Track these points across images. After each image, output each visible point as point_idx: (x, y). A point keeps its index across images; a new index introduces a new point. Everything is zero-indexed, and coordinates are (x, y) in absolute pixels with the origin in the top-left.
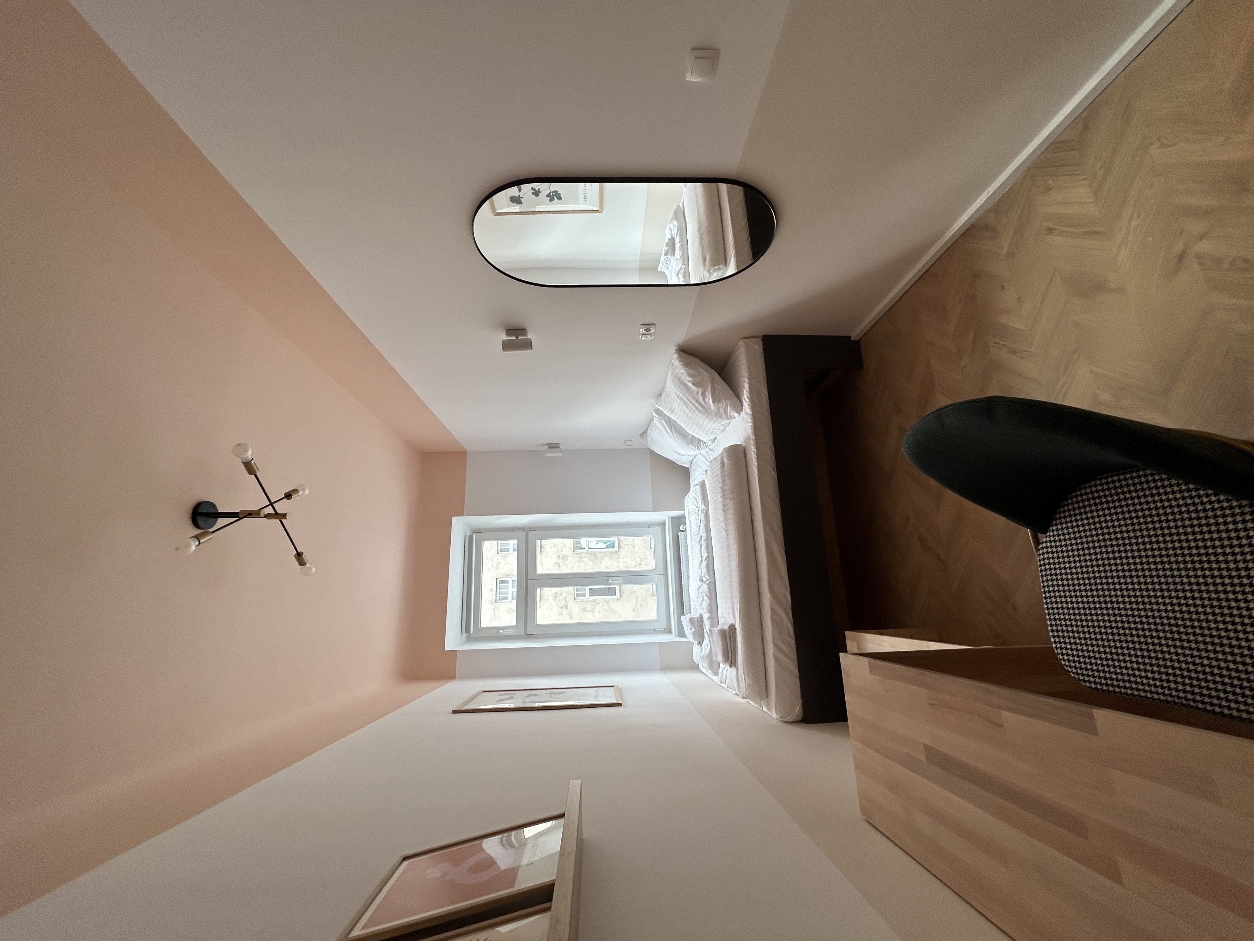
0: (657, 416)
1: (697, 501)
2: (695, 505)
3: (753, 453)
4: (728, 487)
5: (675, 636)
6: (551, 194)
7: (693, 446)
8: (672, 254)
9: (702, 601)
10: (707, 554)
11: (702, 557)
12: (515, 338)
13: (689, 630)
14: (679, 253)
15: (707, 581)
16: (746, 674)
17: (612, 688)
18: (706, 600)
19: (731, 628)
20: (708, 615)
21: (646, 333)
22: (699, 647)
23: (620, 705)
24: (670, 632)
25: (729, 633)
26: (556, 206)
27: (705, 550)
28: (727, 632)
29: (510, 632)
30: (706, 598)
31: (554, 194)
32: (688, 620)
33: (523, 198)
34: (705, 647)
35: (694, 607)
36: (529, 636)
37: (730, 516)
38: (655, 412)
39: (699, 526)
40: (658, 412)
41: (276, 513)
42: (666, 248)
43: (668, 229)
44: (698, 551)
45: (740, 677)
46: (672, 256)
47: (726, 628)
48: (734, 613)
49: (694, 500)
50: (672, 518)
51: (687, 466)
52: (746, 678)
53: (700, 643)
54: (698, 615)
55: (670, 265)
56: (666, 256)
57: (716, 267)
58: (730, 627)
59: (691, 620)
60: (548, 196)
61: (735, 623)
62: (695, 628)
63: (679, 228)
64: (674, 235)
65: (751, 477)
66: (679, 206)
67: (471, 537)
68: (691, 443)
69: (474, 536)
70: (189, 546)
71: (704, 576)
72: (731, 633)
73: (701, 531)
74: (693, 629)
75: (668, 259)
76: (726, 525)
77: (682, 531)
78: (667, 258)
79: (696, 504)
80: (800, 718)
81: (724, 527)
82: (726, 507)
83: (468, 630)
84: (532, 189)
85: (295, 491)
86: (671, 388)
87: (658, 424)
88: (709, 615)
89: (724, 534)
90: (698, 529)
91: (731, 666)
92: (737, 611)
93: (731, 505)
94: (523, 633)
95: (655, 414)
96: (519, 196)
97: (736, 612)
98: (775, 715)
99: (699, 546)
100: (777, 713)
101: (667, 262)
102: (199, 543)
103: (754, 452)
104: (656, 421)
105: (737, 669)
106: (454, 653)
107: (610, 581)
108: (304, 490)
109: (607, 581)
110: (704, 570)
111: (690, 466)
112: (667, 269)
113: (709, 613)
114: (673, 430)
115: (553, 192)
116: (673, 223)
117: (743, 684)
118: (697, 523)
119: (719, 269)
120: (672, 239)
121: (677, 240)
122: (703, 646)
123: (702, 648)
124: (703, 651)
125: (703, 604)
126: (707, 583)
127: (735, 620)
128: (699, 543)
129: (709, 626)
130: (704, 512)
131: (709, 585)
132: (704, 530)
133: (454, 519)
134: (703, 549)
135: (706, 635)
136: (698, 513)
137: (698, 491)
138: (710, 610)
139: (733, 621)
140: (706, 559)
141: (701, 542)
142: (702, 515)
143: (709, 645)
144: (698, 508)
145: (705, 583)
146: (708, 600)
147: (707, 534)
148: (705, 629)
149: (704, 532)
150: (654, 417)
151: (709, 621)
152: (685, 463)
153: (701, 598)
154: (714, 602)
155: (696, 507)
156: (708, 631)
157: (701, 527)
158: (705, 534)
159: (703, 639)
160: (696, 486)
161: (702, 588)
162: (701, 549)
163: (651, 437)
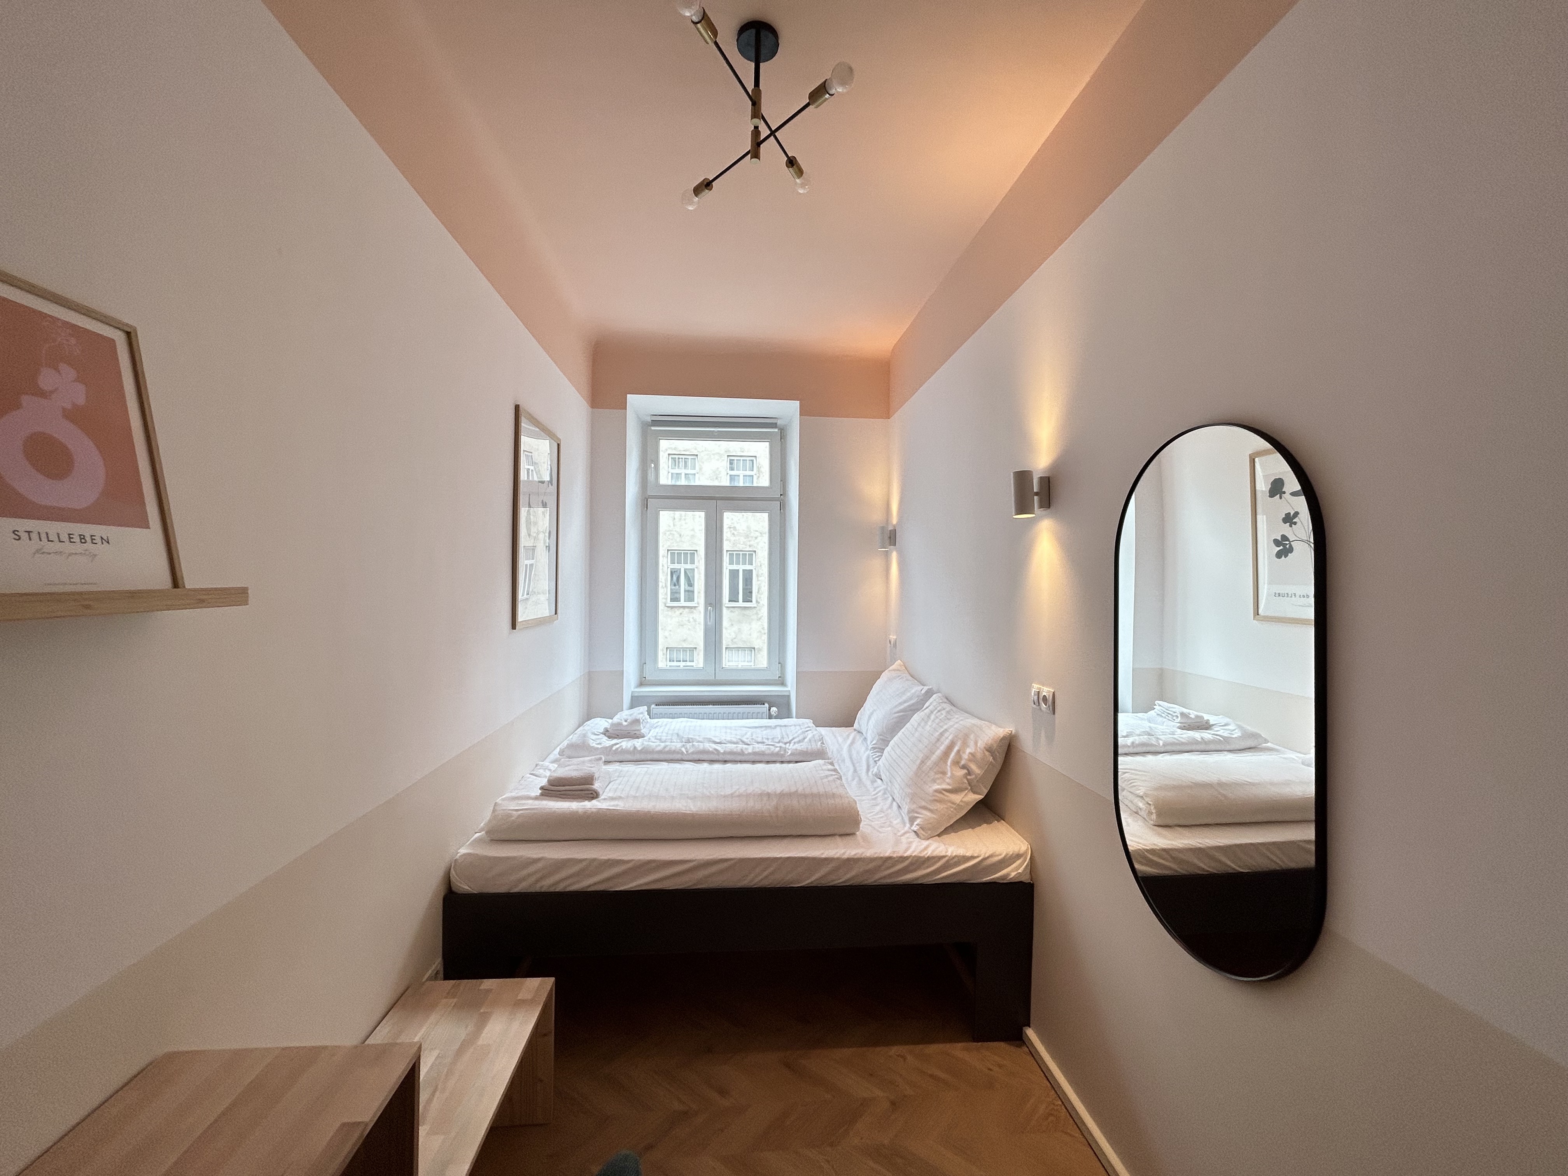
0: (923, 692)
1: (799, 742)
2: (794, 739)
3: (843, 851)
4: (795, 802)
5: (632, 692)
6: (1287, 542)
7: (878, 741)
8: (1182, 725)
9: (660, 740)
10: (722, 751)
11: (720, 743)
12: (1035, 491)
13: (625, 717)
14: (1184, 736)
15: (686, 748)
16: (527, 811)
17: (554, 613)
18: (659, 745)
19: (594, 793)
20: (640, 746)
21: (1041, 697)
22: (602, 730)
23: (514, 626)
24: (641, 684)
25: (588, 790)
26: (1267, 550)
27: (728, 750)
28: (591, 786)
29: (651, 477)
30: (663, 745)
31: (1288, 546)
32: (638, 720)
33: (1281, 498)
34: (598, 739)
35: (659, 724)
36: (645, 502)
37: (751, 804)
38: (929, 689)
39: (763, 743)
40: (929, 694)
41: (759, 144)
42: (1192, 716)
43: (1226, 720)
44: (728, 739)
45: (524, 802)
46: (1179, 724)
47: (597, 786)
48: (612, 799)
49: (801, 737)
50: (789, 696)
51: (856, 725)
52: (519, 813)
53: (606, 732)
54: (642, 731)
55: (1165, 720)
56: (1179, 715)
57: (1152, 808)
58: (596, 792)
60: (1284, 538)
61: (599, 801)
62: (626, 726)
63: (1227, 740)
64: (1216, 729)
65: (808, 842)
66: (1266, 741)
67: (774, 425)
68: (881, 739)
69: (777, 430)
70: (688, 6)
71: (694, 746)
72: (588, 792)
73: (757, 745)
74: (628, 723)
75: (1174, 718)
76: (739, 796)
77: (769, 710)
78: (1177, 717)
79: (796, 740)
80: (453, 889)
81: (737, 793)
82: (765, 799)
83: (655, 423)
84: (1296, 514)
85: (800, 172)
86: (960, 722)
87: (913, 691)
88: (639, 749)
89: (728, 791)
90: (759, 740)
91: (542, 788)
92: (613, 806)
93: (768, 806)
94: (650, 493)
95: (926, 688)
96: (1284, 493)
97: (613, 803)
98: (463, 851)
99: (735, 740)
100: (464, 854)
101: (1171, 716)
102: (695, 23)
103: (844, 854)
104: (918, 690)
105: (536, 798)
106: (623, 406)
107: (709, 608)
108: (803, 186)
109: (710, 605)
110: (701, 746)
111: (855, 730)
112: (1158, 714)
113: (642, 750)
114: (901, 714)
115: (1291, 546)
116: (1236, 731)
117: (513, 806)
118: (768, 739)
119: (1150, 813)
120: (1207, 726)
121: (1207, 735)
122: (602, 736)
123: (598, 735)
124: (594, 737)
125: (656, 741)
126: (683, 749)
127: (602, 801)
128: (739, 741)
129: (624, 748)
130: (782, 753)
131: (680, 752)
132: (757, 750)
133: (797, 403)
134: (731, 747)
135: (615, 741)
136: (782, 742)
137: (813, 744)
138: (645, 751)
139: (602, 797)
140: (716, 750)
141: (741, 743)
142: (778, 749)
143: (599, 746)
144: (790, 742)
145: (684, 746)
146: (659, 748)
147: (749, 754)
148: (622, 741)
149: (753, 749)
150: (923, 687)
151: (631, 747)
152: (859, 723)
153: (664, 738)
154: (656, 757)
155: (790, 739)
156: (618, 746)
157: (760, 745)
158: (750, 751)
159: (609, 737)
160: (820, 743)
161: (679, 741)
162: (731, 742)
163: (899, 676)
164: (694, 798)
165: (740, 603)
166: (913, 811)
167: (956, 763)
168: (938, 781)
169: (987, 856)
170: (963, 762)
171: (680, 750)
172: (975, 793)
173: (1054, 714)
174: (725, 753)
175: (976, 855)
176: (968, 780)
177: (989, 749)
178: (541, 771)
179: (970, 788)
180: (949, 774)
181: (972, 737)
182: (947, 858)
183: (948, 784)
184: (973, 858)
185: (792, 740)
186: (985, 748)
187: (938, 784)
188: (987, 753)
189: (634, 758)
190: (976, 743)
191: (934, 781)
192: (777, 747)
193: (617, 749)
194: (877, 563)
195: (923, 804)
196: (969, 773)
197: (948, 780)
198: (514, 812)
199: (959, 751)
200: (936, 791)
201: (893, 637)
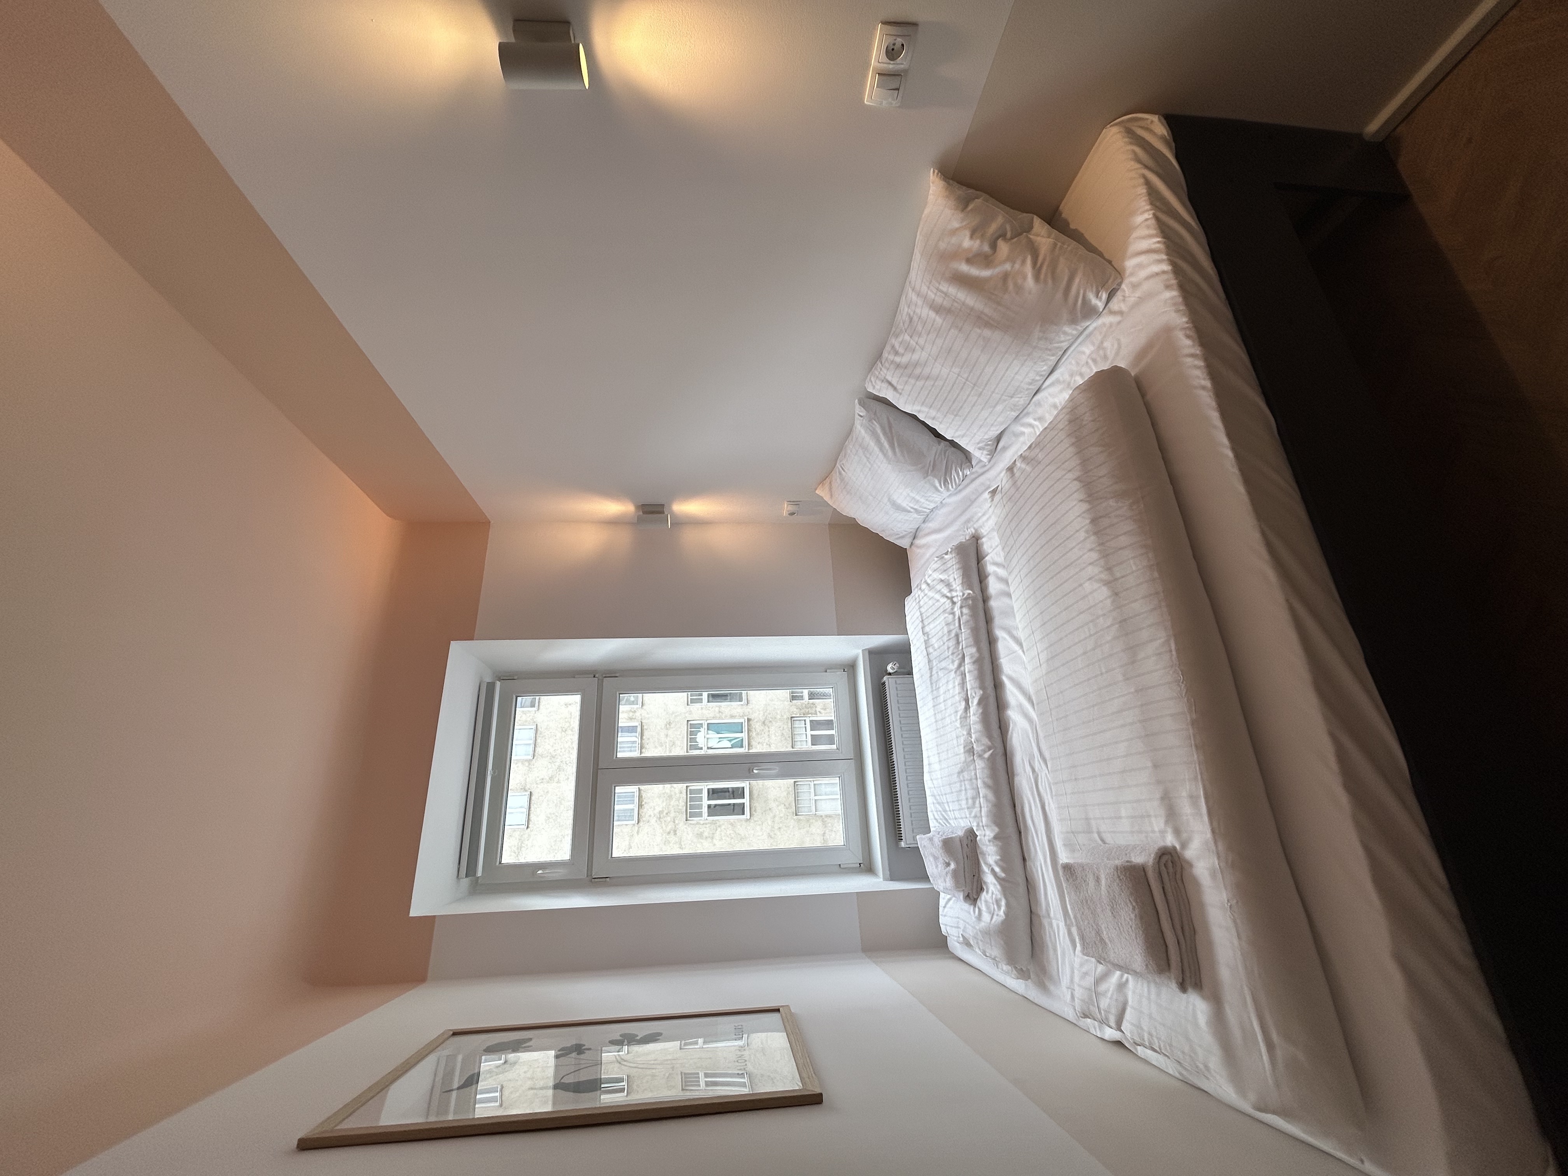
0: (863, 416)
1: (948, 585)
2: (944, 596)
4: (1102, 471)
5: (885, 879)
9: (973, 799)
10: (981, 692)
11: (967, 701)
12: (537, 43)
13: (941, 866)
15: (985, 752)
17: (776, 1015)
18: (985, 797)
20: (992, 830)
21: (888, 66)
22: (967, 906)
23: (813, 1100)
24: (870, 870)
25: (1160, 876)
27: (976, 684)
29: (554, 874)
30: (983, 791)
32: (940, 844)
34: (988, 907)
35: (939, 811)
36: (596, 882)
38: (860, 404)
39: (957, 636)
44: (957, 689)
48: (1173, 815)
49: (939, 587)
50: (874, 651)
51: (904, 543)
52: (1275, 1036)
53: (971, 897)
54: (960, 833)
58: (1160, 857)
59: (948, 844)
61: (1188, 843)
62: (957, 863)
67: (491, 687)
69: (498, 684)
71: (977, 741)
72: (1165, 876)
73: (964, 643)
74: (953, 866)
77: (892, 673)
79: (945, 591)
83: (471, 872)
86: (916, 294)
87: (863, 432)
88: (997, 830)
90: (952, 643)
91: (1176, 985)
92: (1196, 807)
93: (1120, 510)
94: (583, 875)
97: (1188, 811)
99: (958, 680)
104: (862, 425)
105: (1216, 999)
106: (429, 921)
107: (755, 771)
109: (750, 770)
110: (977, 727)
111: (916, 542)
113: (997, 827)
114: (896, 444)
118: (949, 632)
122: (981, 904)
123: (980, 910)
124: (986, 917)
125: (977, 805)
126: (987, 755)
127: (1184, 835)
128: (958, 673)
129: (998, 857)
130: (970, 602)
131: (992, 760)
132: (971, 641)
133: (453, 644)
134: (971, 681)
135: (989, 879)
136: (952, 609)
137: (949, 564)
138: (997, 818)
139: (1170, 840)
140: (979, 703)
141: (962, 668)
142: (965, 611)
143: (1003, 903)
144: (951, 599)
145: (980, 756)
146: (991, 796)
147: (979, 650)
148: (986, 864)
149: (970, 646)
150: (857, 416)
151: (997, 845)
152: (903, 537)
153: (970, 793)
154: (1006, 800)
155: (945, 599)
156: (997, 869)
157: (963, 637)
158: (973, 650)
159: (980, 890)
160: (946, 557)
161: (972, 768)
162: (963, 683)
163: (840, 473)
164: (1132, 650)
165: (746, 801)
166: (1072, 311)
167: (986, 260)
168: (1020, 281)
169: (1138, 166)
170: (986, 248)
171: (988, 759)
172: (1031, 227)
173: (914, 24)
174: (982, 687)
175: (1142, 181)
176: (1012, 238)
177: (963, 204)
178: (1104, 1003)
179: (1025, 234)
180: (1007, 267)
181: (942, 245)
182: (1160, 215)
183: (1024, 262)
184: (1148, 183)
185: (947, 597)
186: (963, 210)
187: (1025, 278)
188: (970, 207)
189: (1015, 837)
190: (954, 232)
191: (1019, 289)
192: (962, 613)
193: (1003, 869)
194: (690, 538)
195: (1059, 295)
196: (1003, 236)
197: (1017, 266)
198: (1279, 1053)
199: (969, 261)
200: (1037, 277)
201: (786, 508)
